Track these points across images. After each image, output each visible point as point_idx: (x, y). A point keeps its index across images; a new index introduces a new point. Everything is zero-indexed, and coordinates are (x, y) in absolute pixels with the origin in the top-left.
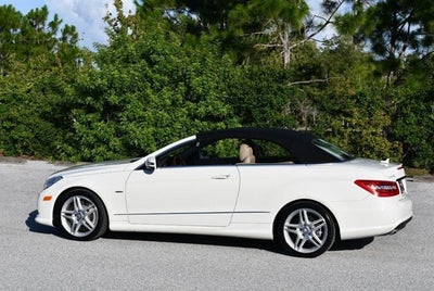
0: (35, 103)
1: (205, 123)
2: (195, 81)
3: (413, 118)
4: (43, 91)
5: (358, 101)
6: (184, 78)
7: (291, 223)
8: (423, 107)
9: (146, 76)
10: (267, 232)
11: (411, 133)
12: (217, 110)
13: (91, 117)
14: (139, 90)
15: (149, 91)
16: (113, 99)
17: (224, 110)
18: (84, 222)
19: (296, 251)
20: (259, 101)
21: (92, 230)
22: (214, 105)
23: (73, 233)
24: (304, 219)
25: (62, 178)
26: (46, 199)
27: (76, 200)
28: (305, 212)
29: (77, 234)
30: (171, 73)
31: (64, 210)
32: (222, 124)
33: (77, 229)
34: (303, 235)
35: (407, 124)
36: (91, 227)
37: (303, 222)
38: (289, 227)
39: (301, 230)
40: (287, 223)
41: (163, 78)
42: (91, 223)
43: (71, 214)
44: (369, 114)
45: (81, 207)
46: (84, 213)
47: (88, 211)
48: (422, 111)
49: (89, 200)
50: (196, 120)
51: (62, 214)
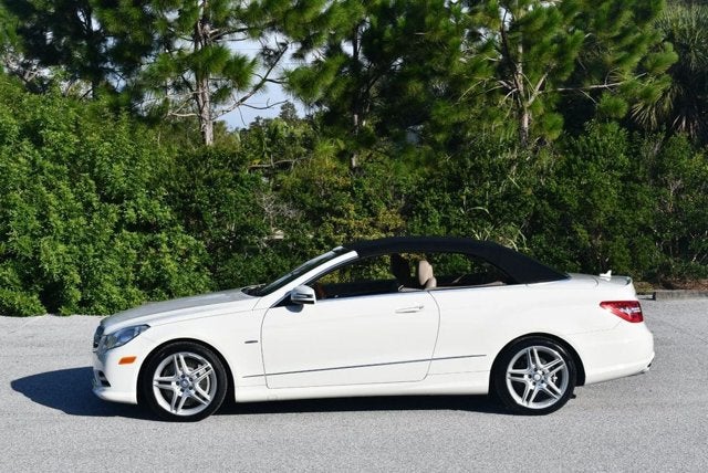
1: (135, 235)
3: (436, 216)
5: (353, 194)
7: (514, 368)
8: (448, 198)
10: (480, 384)
12: (155, 214)
14: (22, 187)
18: (193, 392)
19: (524, 407)
20: (212, 200)
21: (207, 404)
22: (146, 206)
23: (174, 412)
24: (534, 361)
25: (148, 326)
26: (125, 361)
27: (178, 359)
28: (535, 351)
29: (181, 412)
30: (73, 159)
31: (157, 376)
32: (163, 235)
33: (182, 404)
34: (534, 384)
35: (429, 224)
36: (204, 399)
37: (533, 366)
38: (513, 375)
39: (530, 376)
40: (510, 369)
41: (58, 167)
42: (205, 394)
43: (169, 383)
44: (370, 212)
45: (187, 370)
46: (191, 380)
47: (198, 375)
48: (447, 205)
49: (200, 358)
50: (124, 231)
51: (155, 383)
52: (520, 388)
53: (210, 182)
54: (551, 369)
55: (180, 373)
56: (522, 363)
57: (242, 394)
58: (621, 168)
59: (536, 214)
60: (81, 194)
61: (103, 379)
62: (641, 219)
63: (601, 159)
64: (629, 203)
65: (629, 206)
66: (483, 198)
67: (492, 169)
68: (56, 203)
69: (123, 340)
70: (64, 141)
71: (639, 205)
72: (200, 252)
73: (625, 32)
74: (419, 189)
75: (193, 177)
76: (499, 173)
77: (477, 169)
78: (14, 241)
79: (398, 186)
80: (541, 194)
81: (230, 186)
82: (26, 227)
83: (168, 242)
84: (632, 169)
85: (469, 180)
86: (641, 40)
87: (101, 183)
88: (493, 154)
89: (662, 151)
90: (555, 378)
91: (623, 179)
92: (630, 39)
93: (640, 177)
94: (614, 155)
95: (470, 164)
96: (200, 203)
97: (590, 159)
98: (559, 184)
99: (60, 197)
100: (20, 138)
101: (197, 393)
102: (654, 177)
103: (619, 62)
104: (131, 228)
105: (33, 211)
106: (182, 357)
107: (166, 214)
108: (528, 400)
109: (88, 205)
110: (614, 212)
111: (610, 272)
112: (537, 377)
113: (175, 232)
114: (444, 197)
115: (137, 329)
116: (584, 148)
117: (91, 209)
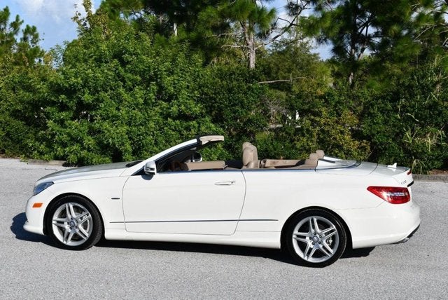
0: (6, 101)
1: (178, 122)
2: (167, 80)
3: (380, 118)
4: (13, 89)
5: (326, 101)
6: (156, 77)
8: (389, 106)
9: (118, 75)
10: (275, 241)
11: (378, 132)
12: (190, 109)
13: (63, 115)
14: (111, 89)
15: (122, 90)
16: (87, 98)
17: (197, 109)
18: (77, 230)
19: (305, 261)
20: (230, 101)
21: (86, 239)
22: (185, 104)
23: (65, 242)
24: (314, 227)
25: (53, 183)
26: (37, 205)
27: (69, 208)
28: (315, 220)
29: (69, 243)
31: (55, 217)
32: (194, 123)
33: (70, 238)
34: (313, 244)
35: (375, 124)
36: (85, 236)
37: (313, 231)
38: (298, 236)
39: (310, 238)
40: (296, 232)
41: (135, 77)
42: (85, 232)
43: (63, 223)
44: (337, 113)
45: (74, 215)
46: (77, 221)
47: (82, 218)
48: (388, 111)
49: (82, 207)
50: (169, 119)
51: (54, 222)
52: (303, 246)
54: (326, 234)
56: (305, 228)
57: (110, 234)
66: (413, 107)
67: (423, 87)
68: (130, 99)
76: (426, 90)
82: (108, 114)
85: (405, 94)
101: (80, 232)
104: (174, 118)
108: (308, 255)
111: (396, 164)
112: (316, 239)
113: (203, 121)
114: (387, 106)
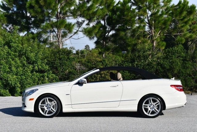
1: (38, 74)
5: (102, 63)
7: (145, 104)
10: (135, 108)
12: (43, 68)
14: (5, 59)
15: (11, 60)
18: (50, 109)
19: (148, 116)
20: (61, 64)
21: (54, 113)
22: (41, 65)
23: (45, 115)
24: (151, 102)
25: (38, 90)
26: (31, 100)
27: (46, 99)
28: (151, 99)
29: (47, 115)
30: (20, 51)
31: (40, 104)
32: (46, 74)
34: (151, 109)
35: (125, 72)
36: (54, 111)
38: (144, 106)
39: (149, 106)
40: (144, 104)
41: (15, 54)
42: (54, 110)
43: (44, 106)
45: (49, 103)
46: (50, 105)
47: (52, 104)
49: (52, 99)
50: (34, 72)
51: (39, 106)
52: (146, 110)
53: (60, 59)
54: (156, 104)
55: (47, 103)
56: (147, 103)
57: (65, 110)
58: (182, 57)
59: (157, 70)
60: (22, 62)
61: (24, 105)
62: (188, 72)
63: (176, 54)
64: (184, 67)
65: (184, 68)
66: (141, 65)
67: (144, 56)
68: (14, 64)
69: (30, 94)
70: (18, 46)
71: (187, 68)
72: (57, 79)
73: (184, 18)
74: (122, 62)
75: (55, 57)
76: (146, 58)
77: (139, 56)
78: (2, 74)
79: (116, 61)
80: (158, 64)
81: (66, 60)
82: (5, 71)
83: (47, 76)
84: (186, 57)
85: (137, 60)
86: (189, 20)
87: (28, 58)
88: (144, 52)
89: (194, 52)
90: (157, 107)
91: (183, 60)
92: (186, 20)
93: (188, 60)
94: (180, 53)
95: (137, 55)
96: (57, 65)
97: (173, 54)
98: (164, 61)
99: (16, 62)
100: (4, 45)
101: (52, 109)
102: (192, 60)
103: (182, 27)
104: (36, 72)
105: (7, 66)
106: (47, 99)
107: (47, 67)
108: (149, 113)
109: (24, 65)
110: (180, 70)
111: (174, 78)
112: (152, 107)
113: (49, 73)
114: (129, 64)
115: (35, 90)
116: (171, 51)
117: (25, 66)
